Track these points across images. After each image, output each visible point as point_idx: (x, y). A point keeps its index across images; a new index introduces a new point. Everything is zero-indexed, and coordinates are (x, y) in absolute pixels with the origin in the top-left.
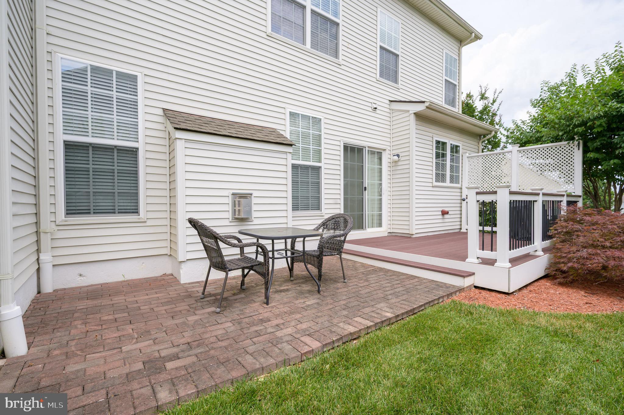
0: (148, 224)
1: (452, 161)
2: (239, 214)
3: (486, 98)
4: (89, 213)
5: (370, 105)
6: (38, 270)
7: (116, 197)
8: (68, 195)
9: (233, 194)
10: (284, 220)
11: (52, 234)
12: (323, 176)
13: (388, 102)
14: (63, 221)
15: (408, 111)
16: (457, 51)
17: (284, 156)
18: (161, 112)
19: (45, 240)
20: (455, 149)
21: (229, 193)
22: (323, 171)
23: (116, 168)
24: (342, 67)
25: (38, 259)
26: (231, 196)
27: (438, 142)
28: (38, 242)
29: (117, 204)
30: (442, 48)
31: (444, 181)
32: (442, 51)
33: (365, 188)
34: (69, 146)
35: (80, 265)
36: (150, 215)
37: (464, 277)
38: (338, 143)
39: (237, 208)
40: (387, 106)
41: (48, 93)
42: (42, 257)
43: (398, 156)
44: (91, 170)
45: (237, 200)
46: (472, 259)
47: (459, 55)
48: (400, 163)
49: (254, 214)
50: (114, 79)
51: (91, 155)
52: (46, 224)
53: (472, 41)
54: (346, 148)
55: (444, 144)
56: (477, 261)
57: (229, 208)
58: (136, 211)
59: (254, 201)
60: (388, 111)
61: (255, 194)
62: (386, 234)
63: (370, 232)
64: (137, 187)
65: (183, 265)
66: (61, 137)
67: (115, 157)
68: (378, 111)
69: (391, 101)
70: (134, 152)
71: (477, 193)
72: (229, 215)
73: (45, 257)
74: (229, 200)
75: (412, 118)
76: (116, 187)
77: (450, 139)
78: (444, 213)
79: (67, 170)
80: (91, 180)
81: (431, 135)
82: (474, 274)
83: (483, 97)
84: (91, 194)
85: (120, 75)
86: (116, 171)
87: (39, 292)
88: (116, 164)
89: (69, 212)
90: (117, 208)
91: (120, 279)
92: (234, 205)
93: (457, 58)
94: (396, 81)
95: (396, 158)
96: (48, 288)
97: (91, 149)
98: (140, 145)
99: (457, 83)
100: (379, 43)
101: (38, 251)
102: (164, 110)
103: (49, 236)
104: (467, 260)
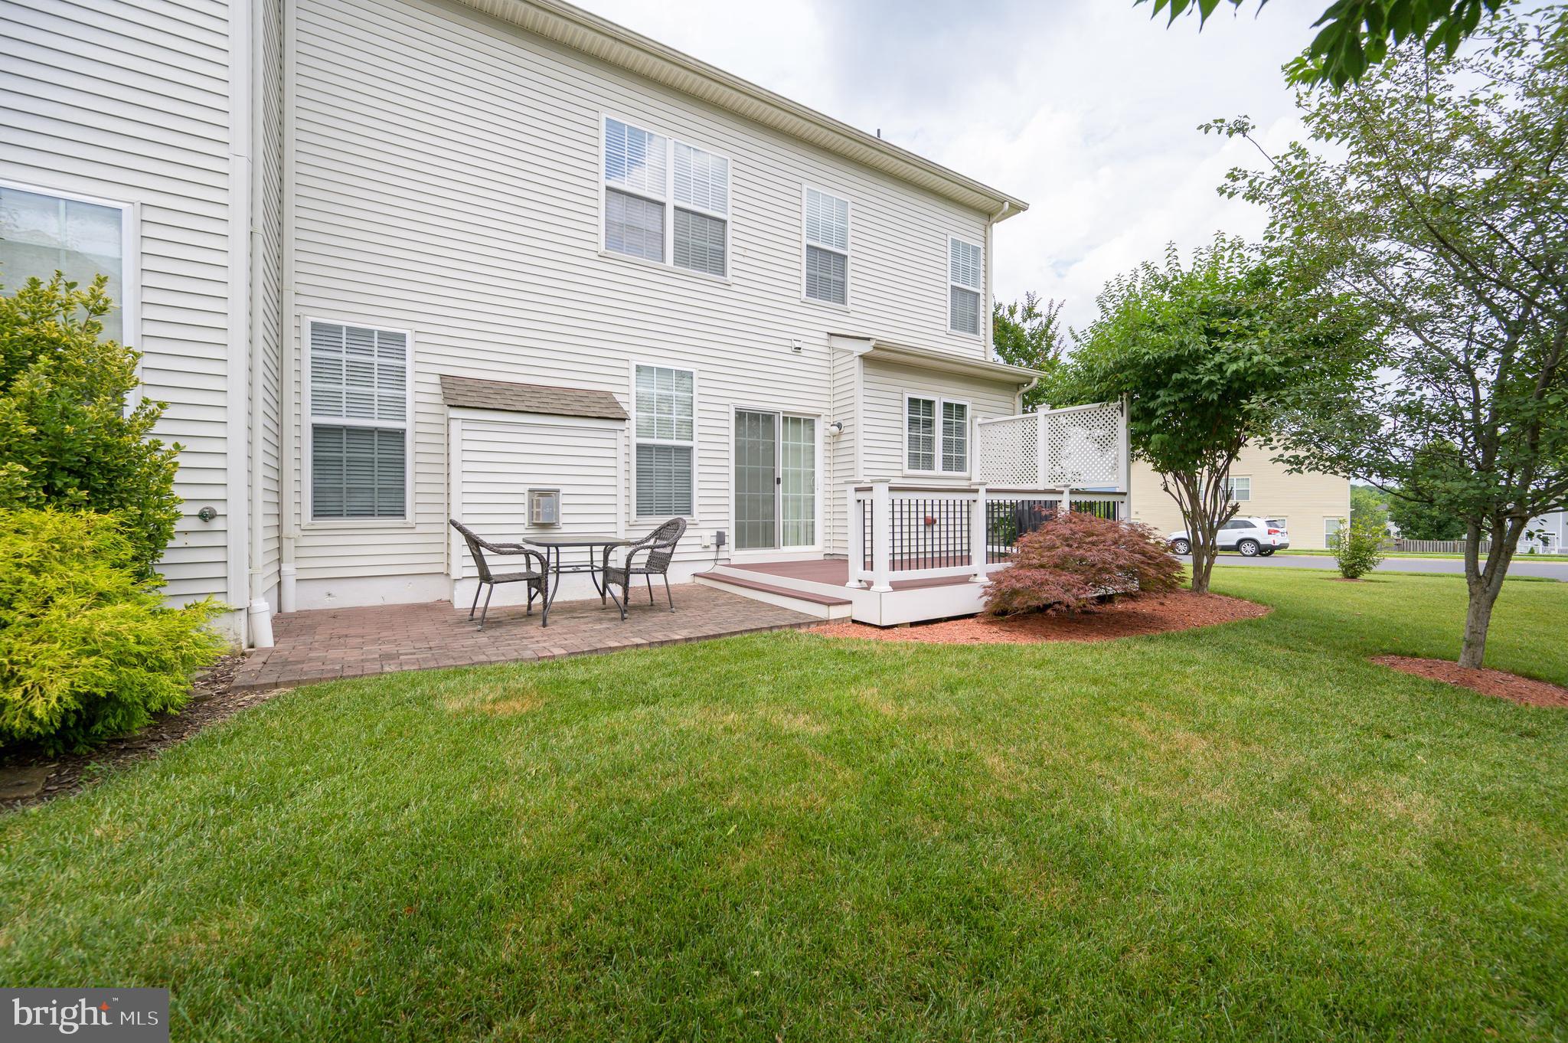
0: (418, 530)
1: (947, 431)
2: (537, 519)
3: (1037, 315)
4: (341, 515)
5: (788, 343)
6: (279, 583)
7: (376, 495)
8: (316, 491)
9: (530, 491)
10: (612, 528)
11: (296, 540)
12: (696, 462)
13: (825, 336)
14: (309, 524)
15: (852, 352)
16: (982, 233)
17: (612, 435)
18: (437, 380)
19: (288, 546)
20: (954, 411)
21: (525, 489)
22: (696, 454)
23: (376, 456)
24: (734, 288)
25: (279, 571)
26: (527, 494)
27: (913, 402)
28: (280, 549)
29: (376, 504)
30: (945, 231)
31: (930, 466)
32: (944, 237)
33: (779, 479)
34: (318, 429)
35: (329, 582)
36: (421, 519)
37: (829, 605)
38: (725, 409)
39: (535, 510)
40: (825, 343)
41: (295, 366)
42: (285, 568)
43: (839, 426)
44: (345, 460)
45: (536, 498)
46: (852, 583)
47: (986, 240)
48: (843, 438)
49: (563, 519)
50: (376, 339)
51: (345, 440)
52: (290, 529)
53: (1006, 216)
54: (740, 415)
55: (929, 404)
56: (858, 585)
57: (525, 509)
58: (402, 514)
59: (563, 500)
60: (826, 350)
61: (564, 490)
62: (821, 557)
63: (787, 552)
64: (403, 481)
65: (458, 585)
66: (309, 420)
67: (376, 442)
68: (804, 353)
69: (832, 334)
70: (399, 435)
71: (857, 490)
72: (525, 519)
73: (288, 568)
74: (525, 499)
75: (857, 363)
76: (376, 482)
77: (940, 394)
78: (930, 522)
79: (316, 461)
80: (345, 472)
81: (899, 389)
82: (850, 602)
83: (1030, 313)
84: (345, 491)
85: (383, 335)
86: (376, 461)
87: (280, 611)
88: (376, 451)
89: (318, 513)
90: (376, 509)
91: (378, 602)
92: (531, 506)
93: (981, 245)
94: (843, 300)
95: (835, 429)
96: (290, 607)
97: (344, 432)
98: (408, 425)
99: (981, 291)
100: (806, 241)
101: (280, 560)
102: (442, 376)
103: (292, 543)
104: (848, 584)
